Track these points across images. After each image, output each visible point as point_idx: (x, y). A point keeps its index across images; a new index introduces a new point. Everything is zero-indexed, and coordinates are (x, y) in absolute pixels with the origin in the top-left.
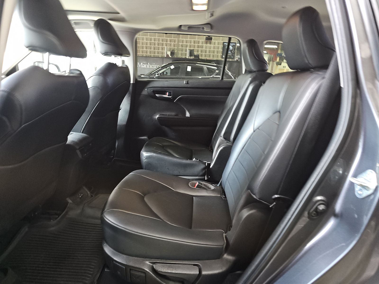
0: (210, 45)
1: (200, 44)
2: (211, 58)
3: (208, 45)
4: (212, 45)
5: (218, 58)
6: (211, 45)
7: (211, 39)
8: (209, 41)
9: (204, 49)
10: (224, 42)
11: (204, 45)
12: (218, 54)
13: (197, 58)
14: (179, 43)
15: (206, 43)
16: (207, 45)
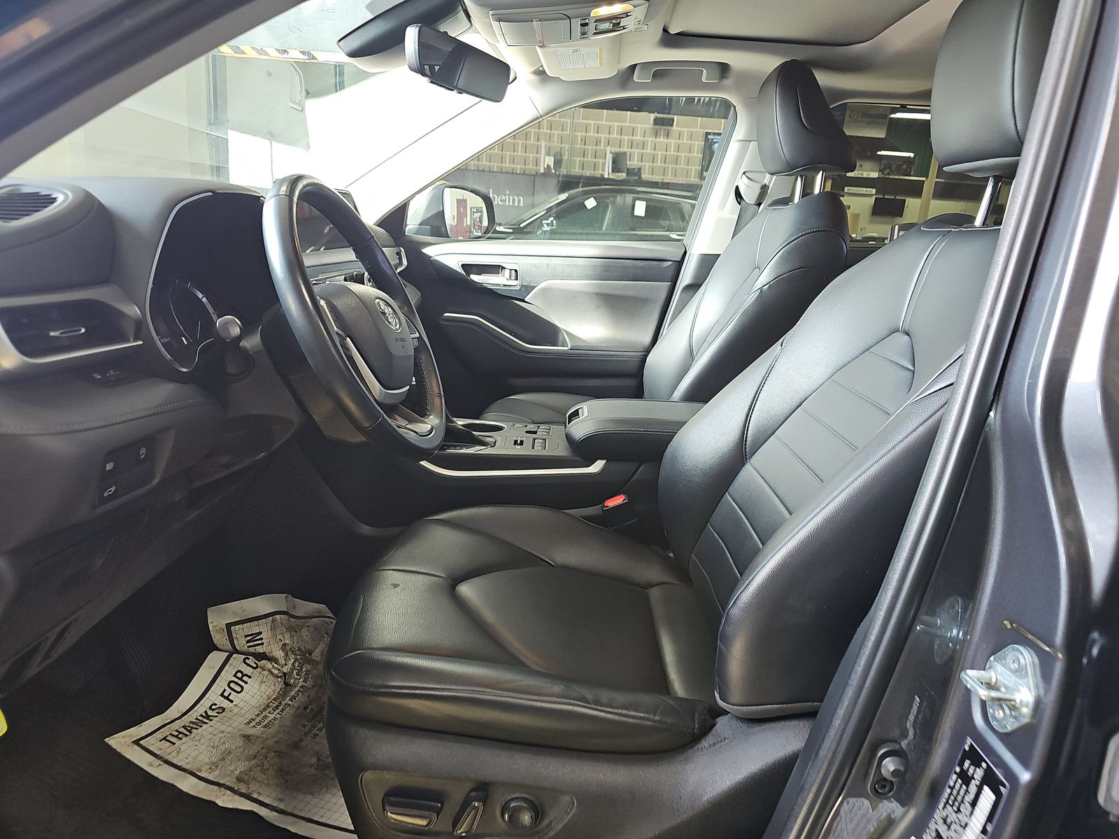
0: (666, 140)
1: (638, 137)
2: (669, 177)
3: (662, 139)
4: (673, 142)
5: (688, 179)
6: (669, 140)
7: (670, 123)
8: (663, 127)
9: (649, 150)
10: (706, 133)
11: (650, 140)
12: (689, 167)
13: (637, 178)
14: (576, 133)
15: (656, 135)
16: (657, 140)
